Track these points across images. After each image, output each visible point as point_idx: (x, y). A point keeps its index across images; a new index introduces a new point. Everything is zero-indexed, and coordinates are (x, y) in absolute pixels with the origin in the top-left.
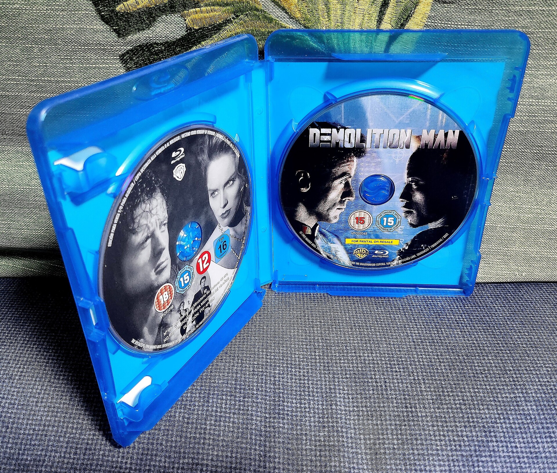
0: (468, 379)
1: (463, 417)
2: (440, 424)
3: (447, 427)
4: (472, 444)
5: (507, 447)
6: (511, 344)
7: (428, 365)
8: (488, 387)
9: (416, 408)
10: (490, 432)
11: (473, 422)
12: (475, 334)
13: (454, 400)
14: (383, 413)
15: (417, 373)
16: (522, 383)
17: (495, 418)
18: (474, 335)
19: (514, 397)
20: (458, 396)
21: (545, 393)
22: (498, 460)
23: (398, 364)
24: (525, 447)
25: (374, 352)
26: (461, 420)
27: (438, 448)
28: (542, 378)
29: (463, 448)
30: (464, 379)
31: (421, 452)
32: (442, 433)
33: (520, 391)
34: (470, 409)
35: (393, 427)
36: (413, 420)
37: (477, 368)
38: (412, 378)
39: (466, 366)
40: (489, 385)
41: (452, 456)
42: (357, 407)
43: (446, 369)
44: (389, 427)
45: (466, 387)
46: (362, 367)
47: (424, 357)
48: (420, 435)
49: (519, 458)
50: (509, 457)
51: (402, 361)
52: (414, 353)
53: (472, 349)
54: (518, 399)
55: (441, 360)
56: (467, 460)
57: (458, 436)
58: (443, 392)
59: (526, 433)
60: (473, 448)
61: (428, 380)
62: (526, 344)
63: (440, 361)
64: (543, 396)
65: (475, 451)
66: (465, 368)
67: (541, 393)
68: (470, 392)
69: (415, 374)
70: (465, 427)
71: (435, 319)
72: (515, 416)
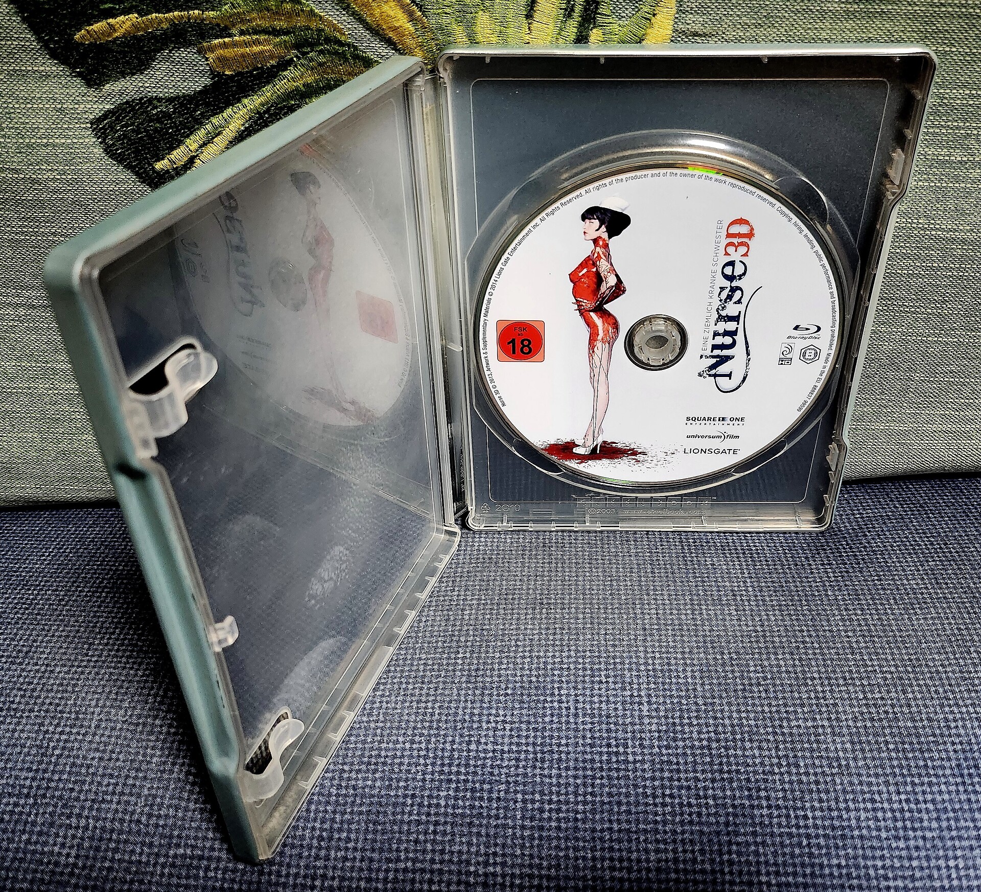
0: (732, 694)
1: (711, 763)
2: (666, 774)
3: (679, 780)
4: (721, 812)
5: (788, 816)
6: (824, 631)
7: (662, 671)
8: (766, 709)
9: (626, 746)
10: (759, 790)
11: (729, 772)
12: (763, 613)
13: (699, 733)
14: (563, 756)
15: (639, 684)
16: (832, 701)
17: (772, 765)
18: (760, 615)
19: (813, 727)
20: (707, 725)
21: (872, 720)
22: (769, 841)
23: (607, 670)
24: (823, 818)
25: (566, 649)
26: (707, 767)
27: (658, 818)
28: (872, 692)
29: (704, 819)
30: (724, 695)
31: (625, 826)
32: (668, 792)
33: (825, 715)
34: (727, 748)
35: (579, 781)
36: (618, 770)
37: (752, 675)
38: (629, 693)
39: (733, 672)
40: (770, 705)
41: (683, 832)
42: (518, 744)
43: (693, 677)
44: (571, 780)
45: (726, 708)
46: (538, 676)
47: (658, 655)
48: (628, 795)
49: (808, 836)
50: (790, 835)
51: (615, 663)
52: (641, 649)
53: (751, 642)
54: (820, 730)
55: (688, 662)
56: (710, 841)
57: (698, 797)
58: (681, 717)
59: (827, 792)
60: (722, 820)
61: (657, 696)
62: (854, 631)
63: (686, 664)
64: (869, 724)
65: (727, 824)
66: (731, 676)
67: (864, 720)
68: (730, 718)
69: (635, 686)
70: (713, 780)
71: (693, 589)
72: (809, 761)
